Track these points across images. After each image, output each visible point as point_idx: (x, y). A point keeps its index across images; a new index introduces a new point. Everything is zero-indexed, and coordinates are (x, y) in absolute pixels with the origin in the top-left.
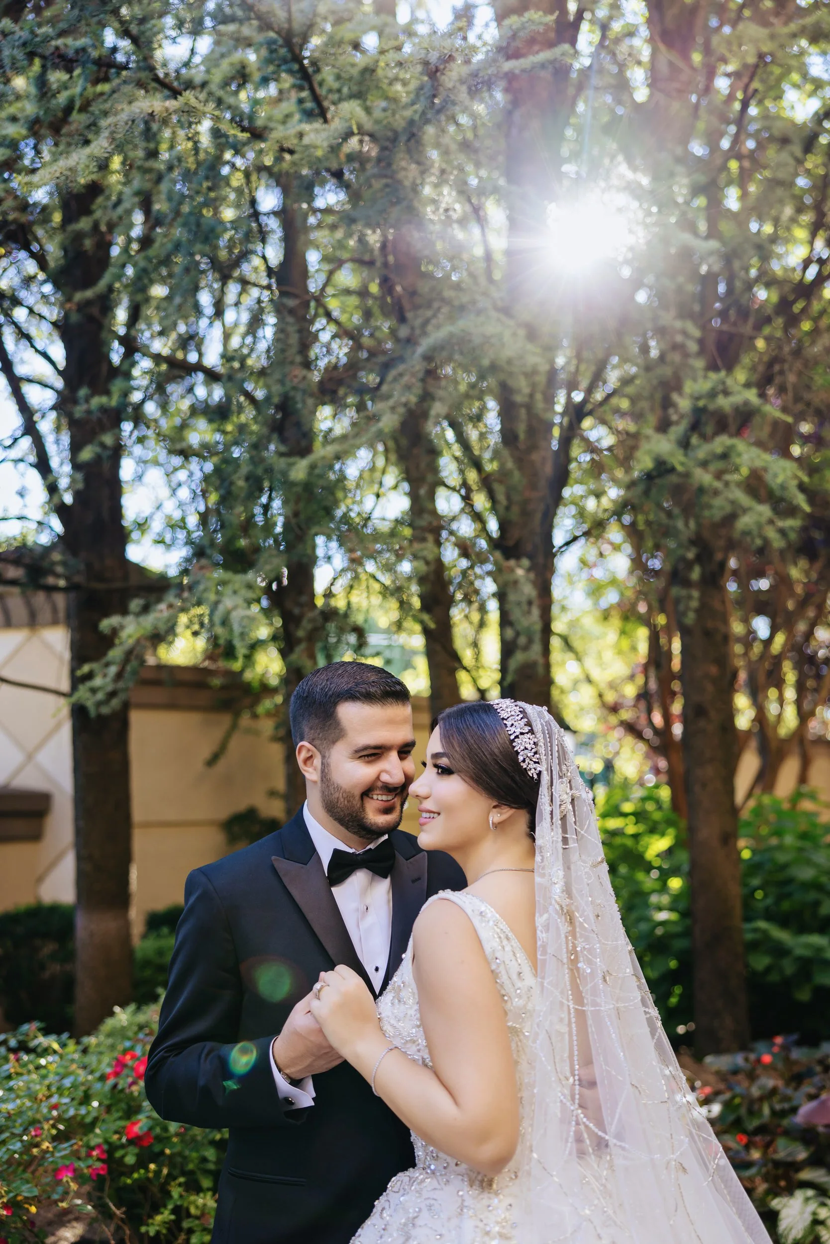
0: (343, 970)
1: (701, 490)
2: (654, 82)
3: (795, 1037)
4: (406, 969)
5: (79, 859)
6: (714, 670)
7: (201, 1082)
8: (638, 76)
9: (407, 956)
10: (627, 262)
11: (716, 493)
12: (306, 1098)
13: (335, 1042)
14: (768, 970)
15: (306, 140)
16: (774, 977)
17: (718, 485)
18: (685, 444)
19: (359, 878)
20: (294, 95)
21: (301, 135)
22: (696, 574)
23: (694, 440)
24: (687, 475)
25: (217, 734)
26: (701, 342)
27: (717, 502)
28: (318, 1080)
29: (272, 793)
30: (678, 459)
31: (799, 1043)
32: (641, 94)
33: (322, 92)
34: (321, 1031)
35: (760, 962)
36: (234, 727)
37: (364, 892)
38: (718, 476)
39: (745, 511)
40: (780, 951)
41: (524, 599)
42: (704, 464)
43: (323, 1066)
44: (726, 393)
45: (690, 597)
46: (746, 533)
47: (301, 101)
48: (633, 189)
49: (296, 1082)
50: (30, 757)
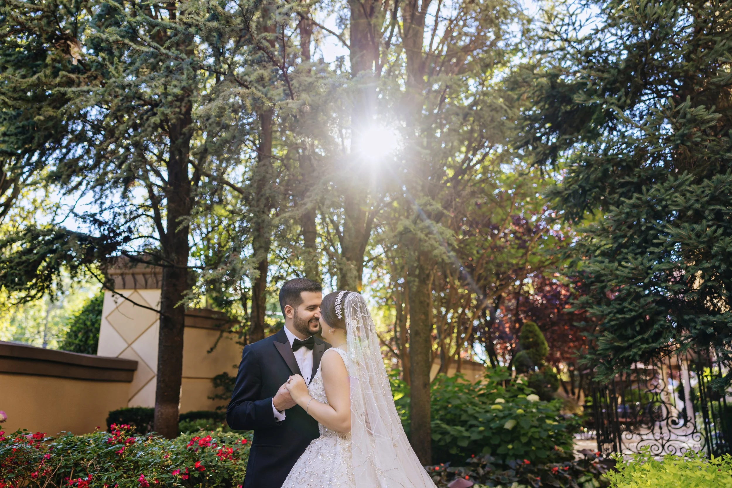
0: (297, 375)
1: (420, 240)
2: (407, 84)
3: (449, 463)
4: (319, 373)
5: (159, 381)
6: (423, 317)
7: (248, 412)
8: (401, 81)
9: (319, 370)
10: (396, 155)
11: (426, 241)
12: (282, 417)
13: (294, 397)
14: (440, 440)
15: (289, 106)
16: (442, 443)
17: (427, 239)
18: (415, 223)
19: (303, 349)
20: (282, 88)
21: (287, 104)
22: (417, 272)
23: (418, 221)
24: (416, 234)
25: (213, 340)
26: (423, 186)
27: (426, 244)
28: (287, 411)
29: (235, 366)
30: (412, 228)
31: (450, 466)
32: (403, 89)
33: (292, 88)
34: (289, 394)
35: (437, 437)
36: (221, 336)
37: (304, 354)
38: (426, 235)
39: (435, 249)
40: (444, 433)
41: (353, 276)
42: (422, 230)
43: (289, 406)
44: (431, 205)
45: (414, 281)
46: (436, 256)
47: (284, 90)
48: (400, 129)
49: (280, 412)
50: (129, 345)
